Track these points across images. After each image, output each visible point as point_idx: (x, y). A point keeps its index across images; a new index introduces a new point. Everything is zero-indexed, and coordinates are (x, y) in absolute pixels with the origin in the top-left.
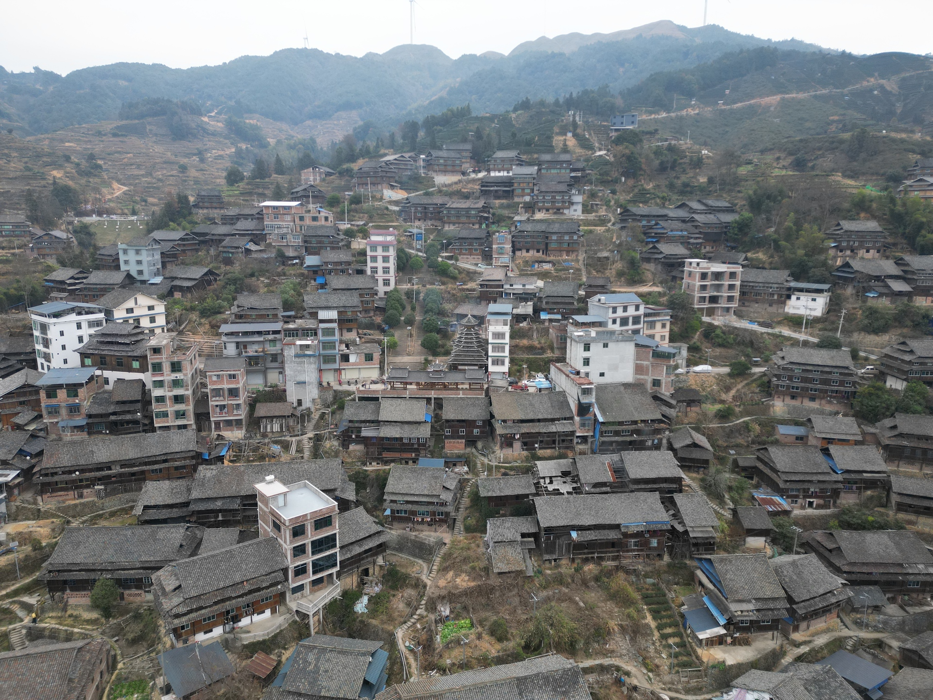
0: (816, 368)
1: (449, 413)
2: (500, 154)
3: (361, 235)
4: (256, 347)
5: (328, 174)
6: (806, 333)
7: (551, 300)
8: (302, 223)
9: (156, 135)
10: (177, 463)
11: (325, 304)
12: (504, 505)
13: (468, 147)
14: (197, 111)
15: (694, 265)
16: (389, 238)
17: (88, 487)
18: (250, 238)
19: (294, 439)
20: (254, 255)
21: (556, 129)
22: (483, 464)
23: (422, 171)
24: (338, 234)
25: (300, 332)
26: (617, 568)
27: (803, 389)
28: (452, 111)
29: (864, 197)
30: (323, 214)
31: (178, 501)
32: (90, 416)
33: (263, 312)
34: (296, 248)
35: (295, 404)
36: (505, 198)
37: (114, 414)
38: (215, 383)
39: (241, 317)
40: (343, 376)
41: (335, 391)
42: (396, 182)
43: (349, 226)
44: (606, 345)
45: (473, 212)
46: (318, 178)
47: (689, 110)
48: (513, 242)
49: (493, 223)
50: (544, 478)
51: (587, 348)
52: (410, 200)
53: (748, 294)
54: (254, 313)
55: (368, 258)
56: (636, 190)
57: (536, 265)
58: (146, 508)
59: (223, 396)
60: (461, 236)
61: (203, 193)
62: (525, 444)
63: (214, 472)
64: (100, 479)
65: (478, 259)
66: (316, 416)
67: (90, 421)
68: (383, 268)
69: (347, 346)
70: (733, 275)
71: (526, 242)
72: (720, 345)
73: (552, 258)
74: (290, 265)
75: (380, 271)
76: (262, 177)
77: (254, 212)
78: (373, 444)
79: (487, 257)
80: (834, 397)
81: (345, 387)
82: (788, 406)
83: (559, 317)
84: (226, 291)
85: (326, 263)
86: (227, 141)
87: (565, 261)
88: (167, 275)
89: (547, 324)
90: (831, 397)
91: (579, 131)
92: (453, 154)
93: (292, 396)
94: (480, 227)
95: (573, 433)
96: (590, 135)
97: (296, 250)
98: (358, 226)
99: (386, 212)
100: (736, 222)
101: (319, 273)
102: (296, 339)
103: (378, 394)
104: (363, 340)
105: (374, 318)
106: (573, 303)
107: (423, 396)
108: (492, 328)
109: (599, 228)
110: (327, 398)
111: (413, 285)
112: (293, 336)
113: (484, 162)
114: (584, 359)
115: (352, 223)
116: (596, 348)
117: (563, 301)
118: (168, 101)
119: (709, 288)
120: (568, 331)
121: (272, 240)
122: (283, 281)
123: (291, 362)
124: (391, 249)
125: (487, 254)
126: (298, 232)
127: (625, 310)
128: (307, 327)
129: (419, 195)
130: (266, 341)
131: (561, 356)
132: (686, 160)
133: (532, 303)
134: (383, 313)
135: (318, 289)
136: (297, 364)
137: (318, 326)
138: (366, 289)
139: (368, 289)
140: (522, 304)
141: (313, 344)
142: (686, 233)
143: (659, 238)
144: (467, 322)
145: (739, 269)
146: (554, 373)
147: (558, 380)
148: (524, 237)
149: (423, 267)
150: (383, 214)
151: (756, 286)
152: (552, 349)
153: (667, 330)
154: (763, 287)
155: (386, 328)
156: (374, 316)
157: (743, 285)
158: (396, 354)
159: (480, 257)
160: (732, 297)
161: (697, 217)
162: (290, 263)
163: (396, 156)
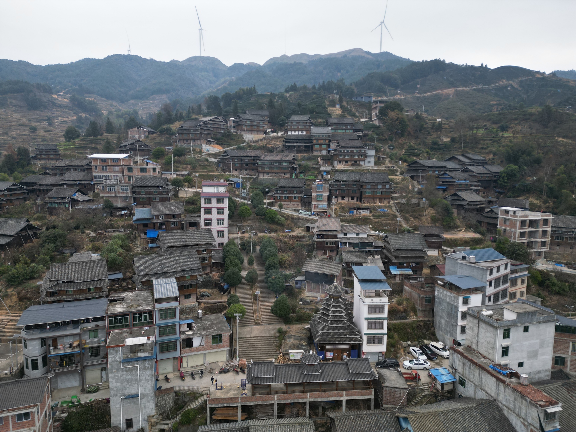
2: (295, 118)
3: (186, 184)
4: (69, 340)
5: (151, 133)
7: (401, 254)
8: (130, 174)
9: (15, 106)
11: (160, 269)
13: (266, 113)
14: (49, 91)
15: (511, 213)
16: (222, 190)
18: (78, 188)
20: (80, 206)
21: (327, 103)
23: (232, 130)
24: (167, 185)
25: (130, 318)
28: (243, 90)
30: (151, 166)
33: (84, 287)
34: (124, 199)
35: (123, 427)
36: (306, 152)
39: (53, 294)
40: (185, 364)
41: (177, 393)
42: (212, 138)
43: (175, 176)
44: (526, 329)
45: (284, 164)
46: (142, 136)
47: (398, 96)
48: (330, 191)
49: (301, 173)
51: (506, 335)
52: (229, 153)
54: (71, 288)
55: (202, 210)
56: (406, 147)
57: (355, 212)
60: (281, 185)
61: (41, 147)
65: (298, 205)
68: (218, 220)
69: (190, 325)
70: (546, 222)
71: (342, 191)
73: (366, 205)
74: (118, 216)
75: (214, 223)
76: (95, 135)
77: (84, 163)
79: (307, 204)
81: (189, 384)
83: (409, 271)
84: (44, 250)
85: (157, 216)
86: (71, 111)
87: (379, 207)
89: (398, 279)
91: (343, 104)
92: (257, 118)
93: (119, 417)
94: (291, 176)
96: (351, 107)
97: (124, 201)
98: (183, 175)
99: (206, 163)
101: (150, 226)
102: (126, 332)
103: (237, 403)
104: (203, 305)
105: (211, 275)
106: (423, 257)
107: (296, 401)
108: (368, 300)
109: (397, 177)
110: (166, 404)
111: (243, 233)
112: (121, 322)
113: (279, 125)
114: (503, 348)
115: (178, 173)
116: (516, 333)
117: (414, 255)
118: (26, 83)
119: (526, 235)
120: (436, 293)
121: (101, 190)
122: (110, 234)
123: (118, 370)
124: (226, 201)
125: (306, 201)
126: (127, 183)
127: (498, 271)
128: (140, 308)
129: (233, 149)
130: (84, 331)
131: (426, 319)
132: (429, 125)
133: (379, 257)
134: (220, 268)
135: (148, 243)
136: (126, 371)
137: (154, 307)
138: (203, 244)
139: (205, 244)
140: (369, 257)
141: (149, 342)
142: (468, 181)
143: (447, 185)
144: (334, 292)
145: (550, 217)
146: (461, 364)
147: (472, 376)
148: (339, 186)
149: (250, 214)
150: (204, 165)
151: (558, 231)
152: (415, 311)
153: (525, 285)
154: (565, 232)
155: (226, 287)
156: (211, 273)
157: (552, 231)
158: (243, 323)
159: (299, 203)
160: (545, 242)
161: (470, 168)
162: (118, 213)
163: (211, 118)
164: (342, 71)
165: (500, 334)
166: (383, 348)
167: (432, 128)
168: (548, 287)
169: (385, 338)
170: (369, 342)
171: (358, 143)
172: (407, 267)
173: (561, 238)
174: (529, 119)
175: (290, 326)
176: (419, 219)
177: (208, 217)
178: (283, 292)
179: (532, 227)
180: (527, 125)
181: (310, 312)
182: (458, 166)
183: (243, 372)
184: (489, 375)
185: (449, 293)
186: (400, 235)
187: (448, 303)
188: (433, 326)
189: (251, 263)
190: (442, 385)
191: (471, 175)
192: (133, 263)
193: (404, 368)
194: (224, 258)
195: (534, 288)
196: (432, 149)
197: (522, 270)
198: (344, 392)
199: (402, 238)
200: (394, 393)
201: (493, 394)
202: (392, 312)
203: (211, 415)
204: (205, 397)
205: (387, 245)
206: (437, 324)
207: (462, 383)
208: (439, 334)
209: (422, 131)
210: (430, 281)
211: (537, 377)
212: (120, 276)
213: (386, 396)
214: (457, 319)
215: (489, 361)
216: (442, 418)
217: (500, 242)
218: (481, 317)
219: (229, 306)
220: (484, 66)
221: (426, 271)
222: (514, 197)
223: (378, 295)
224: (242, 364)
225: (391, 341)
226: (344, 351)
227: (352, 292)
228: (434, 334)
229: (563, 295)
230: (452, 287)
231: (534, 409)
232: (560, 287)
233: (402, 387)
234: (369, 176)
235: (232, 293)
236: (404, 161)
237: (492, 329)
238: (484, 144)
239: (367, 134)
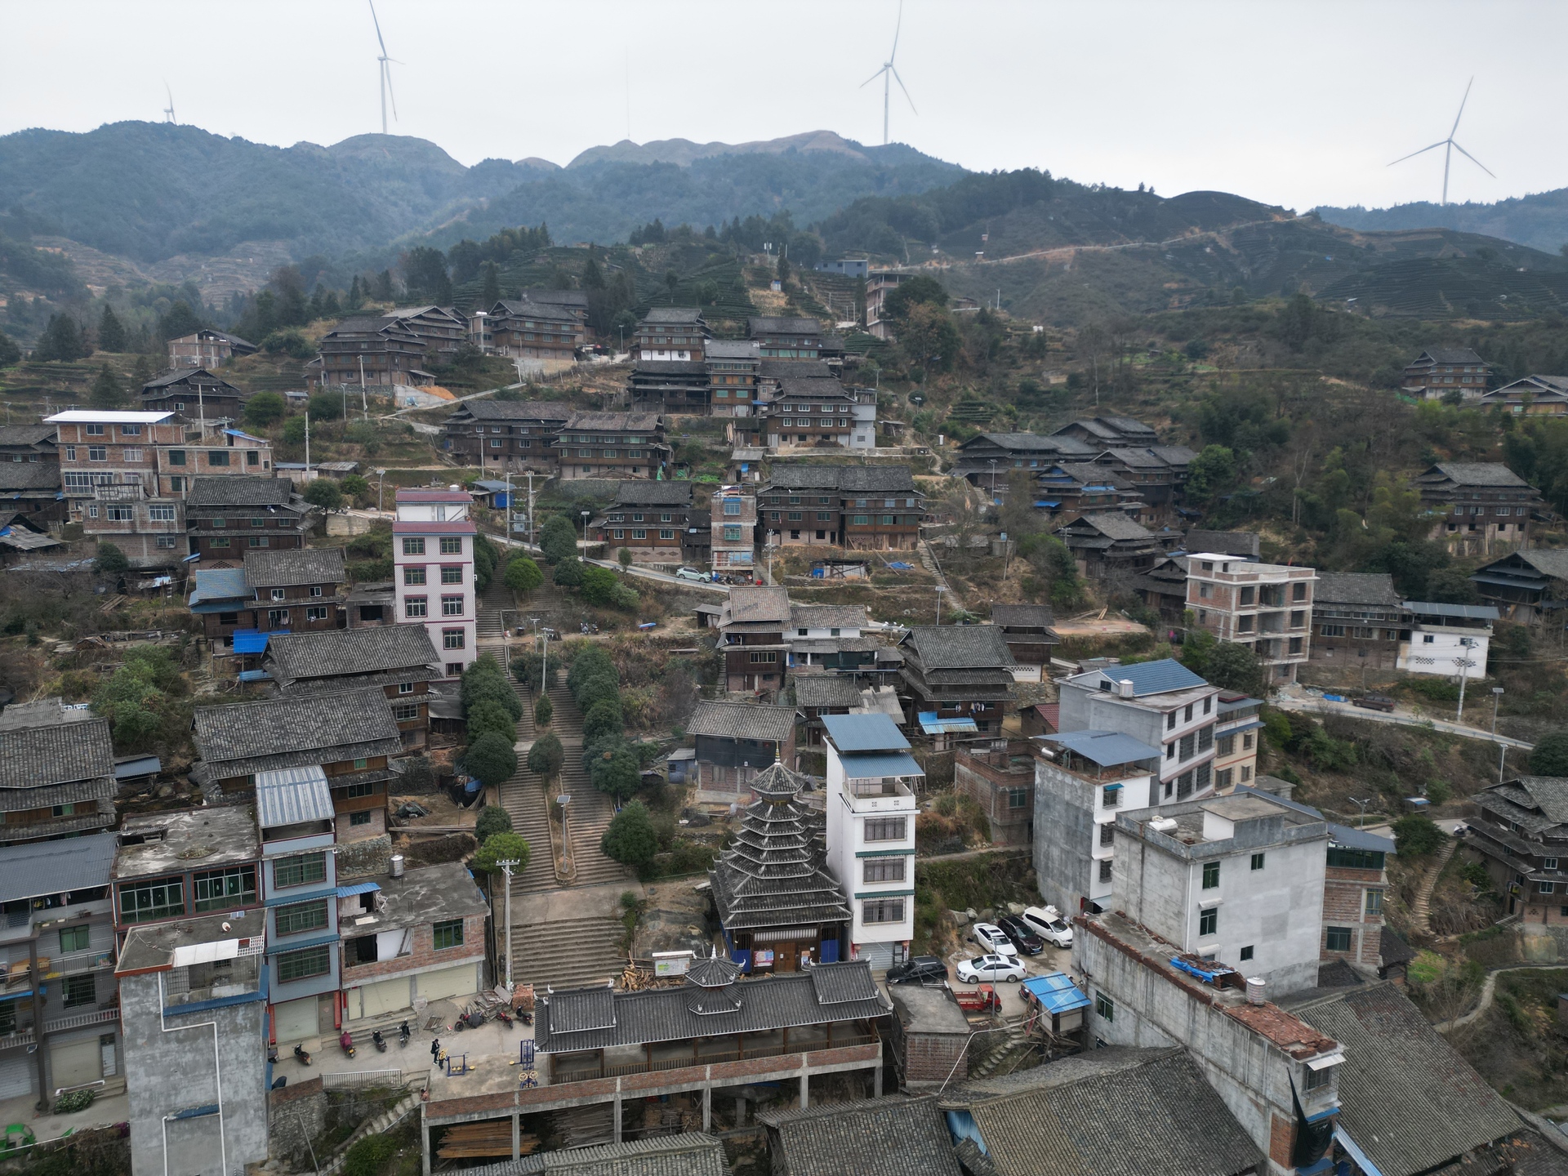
2: (659, 315)
3: (350, 498)
5: (238, 350)
8: (178, 469)
11: (275, 744)
13: (579, 299)
16: (454, 514)
18: (14, 512)
20: (24, 566)
21: (747, 277)
23: (482, 346)
24: (292, 501)
25: (186, 887)
28: (512, 235)
30: (241, 446)
33: (40, 803)
34: (160, 542)
36: (692, 408)
40: (354, 1010)
41: (332, 1095)
42: (424, 368)
43: (315, 475)
45: (634, 441)
46: (214, 358)
47: (934, 262)
48: (760, 514)
49: (681, 465)
51: (1211, 879)
52: (472, 410)
55: (399, 573)
56: (956, 399)
57: (827, 570)
60: (627, 500)
65: (673, 555)
68: (445, 598)
69: (367, 901)
70: (1300, 590)
71: (793, 515)
73: (856, 552)
74: (143, 592)
75: (435, 608)
76: (68, 355)
77: (33, 437)
79: (697, 550)
81: (368, 1067)
83: (968, 725)
85: (265, 592)
87: (890, 557)
89: (939, 746)
91: (791, 281)
92: (554, 312)
94: (653, 476)
96: (810, 289)
97: (161, 547)
98: (338, 474)
99: (407, 438)
100: (1196, 464)
101: (243, 619)
102: (174, 928)
103: (507, 1107)
104: (405, 841)
105: (427, 754)
106: (1004, 687)
107: (674, 1090)
108: (865, 806)
109: (933, 478)
110: (299, 1126)
111: (520, 634)
112: (159, 900)
113: (617, 332)
114: (1203, 913)
115: (324, 466)
116: (1234, 873)
117: (980, 681)
119: (1255, 624)
120: (1038, 780)
121: (86, 518)
122: (119, 645)
123: (152, 1039)
124: (468, 547)
125: (695, 542)
126: (169, 495)
127: (1188, 717)
128: (215, 858)
129: (486, 399)
130: (45, 932)
131: (1013, 849)
132: (1013, 342)
133: (891, 689)
134: (453, 735)
135: (238, 669)
136: (179, 1041)
137: (260, 851)
138: (401, 670)
139: (408, 669)
140: (866, 692)
141: (246, 953)
142: (1112, 488)
143: (1060, 499)
144: (774, 787)
145: (1310, 576)
146: (1101, 959)
147: (1128, 990)
148: (785, 502)
149: (539, 583)
150: (402, 445)
151: (1330, 613)
152: (983, 827)
153: (1254, 750)
154: (1347, 614)
155: (471, 787)
156: (427, 748)
157: (1314, 612)
158: (524, 884)
159: (677, 550)
160: (1298, 640)
161: (1118, 453)
162: (141, 585)
163: (421, 311)
164: (785, 192)
166: (904, 930)
167: (1021, 350)
168: (1307, 753)
169: (910, 904)
170: (868, 918)
171: (831, 387)
172: (963, 715)
173: (1337, 630)
174: (1257, 329)
175: (656, 887)
176: (992, 588)
177: (416, 590)
178: (635, 793)
179: (1268, 604)
180: (1252, 344)
181: (710, 845)
182: (1087, 450)
183: (525, 1020)
184: (1170, 986)
185: (1068, 779)
186: (944, 631)
187: (1068, 804)
188: (1030, 866)
189: (543, 717)
190: (1056, 1019)
191: (1118, 473)
192: (193, 728)
193: (960, 980)
194: (464, 706)
195: (1274, 757)
196: (1021, 404)
197: (1244, 714)
198: (805, 1056)
199: (949, 639)
200: (935, 1049)
201: (1181, 1033)
202: (928, 835)
203: (435, 1146)
204: (416, 1099)
205: (912, 658)
206: (1040, 860)
207: (1105, 1009)
208: (1046, 885)
209: (997, 358)
210: (1021, 749)
211: (1285, 982)
212: (153, 766)
213: (913, 1058)
214: (1090, 846)
215: (1170, 949)
216: (1055, 1106)
217: (1192, 644)
218: (1149, 836)
219: (482, 840)
220: (1147, 190)
221: (1011, 723)
222: (1224, 528)
223: (890, 789)
224: (520, 1000)
225: (926, 910)
226: (801, 944)
227: (823, 785)
228: (1033, 887)
229: (1344, 773)
230: (1077, 763)
231: (1280, 1065)
232: (1337, 753)
233: (954, 1030)
234: (861, 474)
235: (489, 802)
236: (952, 435)
237: (1175, 865)
238: (1149, 393)
239: (854, 362)
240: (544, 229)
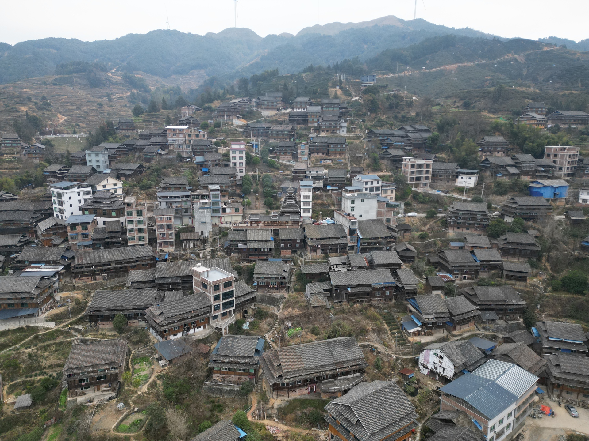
0: (469, 212)
1: (283, 236)
2: (299, 99)
3: (222, 145)
4: (176, 205)
5: (197, 110)
6: (466, 196)
7: (332, 179)
8: (190, 138)
9: (80, 84)
10: (143, 263)
11: (211, 182)
12: (314, 278)
13: (280, 94)
14: (105, 70)
15: (408, 160)
16: (242, 147)
17: (98, 274)
18: (159, 147)
19: (201, 251)
21: (330, 84)
22: (301, 261)
23: (254, 108)
24: (212, 145)
25: (200, 196)
26: (370, 306)
27: (463, 223)
28: (267, 72)
29: (497, 124)
30: (201, 133)
31: (148, 279)
32: (93, 240)
33: (178, 187)
34: (187, 152)
35: (200, 234)
36: (303, 124)
37: (107, 238)
38: (159, 222)
39: (166, 189)
40: (223, 220)
41: (220, 227)
42: (240, 115)
43: (216, 140)
44: (362, 201)
45: (286, 132)
46: (191, 112)
47: (406, 72)
48: (309, 149)
49: (297, 138)
50: (333, 265)
51: (353, 202)
52: (249, 125)
53: (436, 175)
54: (173, 187)
55: (231, 158)
56: (376, 120)
57: (323, 161)
58: (132, 283)
59: (164, 229)
60: (280, 145)
61: (122, 121)
62: (322, 250)
63: (166, 265)
64: (105, 271)
65: (290, 158)
66: (211, 240)
67: (94, 242)
68: (240, 163)
69: (225, 204)
70: (428, 165)
71: (317, 149)
72: (422, 203)
73: (331, 157)
74: (185, 162)
75: (238, 165)
76: (155, 111)
77: (161, 132)
78: (244, 252)
79: (295, 157)
80: (478, 227)
81: (225, 226)
82: (456, 232)
83: (337, 188)
84: (152, 176)
85: (208, 160)
86: (125, 88)
87: (338, 159)
88: (113, 168)
89: (330, 192)
90: (477, 227)
91: (343, 85)
92: (272, 99)
93: (198, 230)
94: (290, 141)
95: (347, 244)
96: (349, 87)
97: (188, 154)
98: (220, 140)
99: (235, 132)
100: (430, 137)
101: (204, 166)
106: (344, 181)
110: (216, 230)
111: (255, 172)
113: (290, 103)
114: (352, 208)
115: (218, 138)
117: (339, 180)
118: (87, 63)
119: (415, 173)
120: (342, 195)
121: (173, 148)
122: (183, 170)
123: (198, 211)
124: (244, 153)
125: (295, 155)
126: (189, 143)
127: (372, 184)
128: (204, 193)
129: (254, 122)
130: (182, 201)
131: (338, 208)
132: (404, 103)
133: (322, 181)
134: (240, 187)
135: (203, 175)
136: (201, 213)
137: (210, 193)
138: (231, 174)
139: (233, 174)
140: (317, 181)
142: (403, 143)
144: (289, 190)
145: (431, 162)
147: (338, 219)
148: (315, 146)
149: (260, 163)
153: (394, 194)
154: (444, 172)
155: (243, 195)
156: (236, 189)
157: (433, 171)
158: (250, 209)
160: (428, 177)
161: (409, 134)
163: (239, 100)
165: (350, 202)
166: (310, 214)
167: (406, 105)
169: (311, 210)
170: (304, 212)
171: (336, 118)
172: (336, 186)
175: (272, 210)
178: (271, 197)
179: (419, 168)
182: (402, 134)
184: (341, 216)
189: (257, 185)
197: (391, 186)
199: (335, 172)
212: (191, 187)
218: (346, 197)
223: (308, 191)
230: (347, 190)
234: (334, 139)
239: (349, 111)
240: (277, 70)
